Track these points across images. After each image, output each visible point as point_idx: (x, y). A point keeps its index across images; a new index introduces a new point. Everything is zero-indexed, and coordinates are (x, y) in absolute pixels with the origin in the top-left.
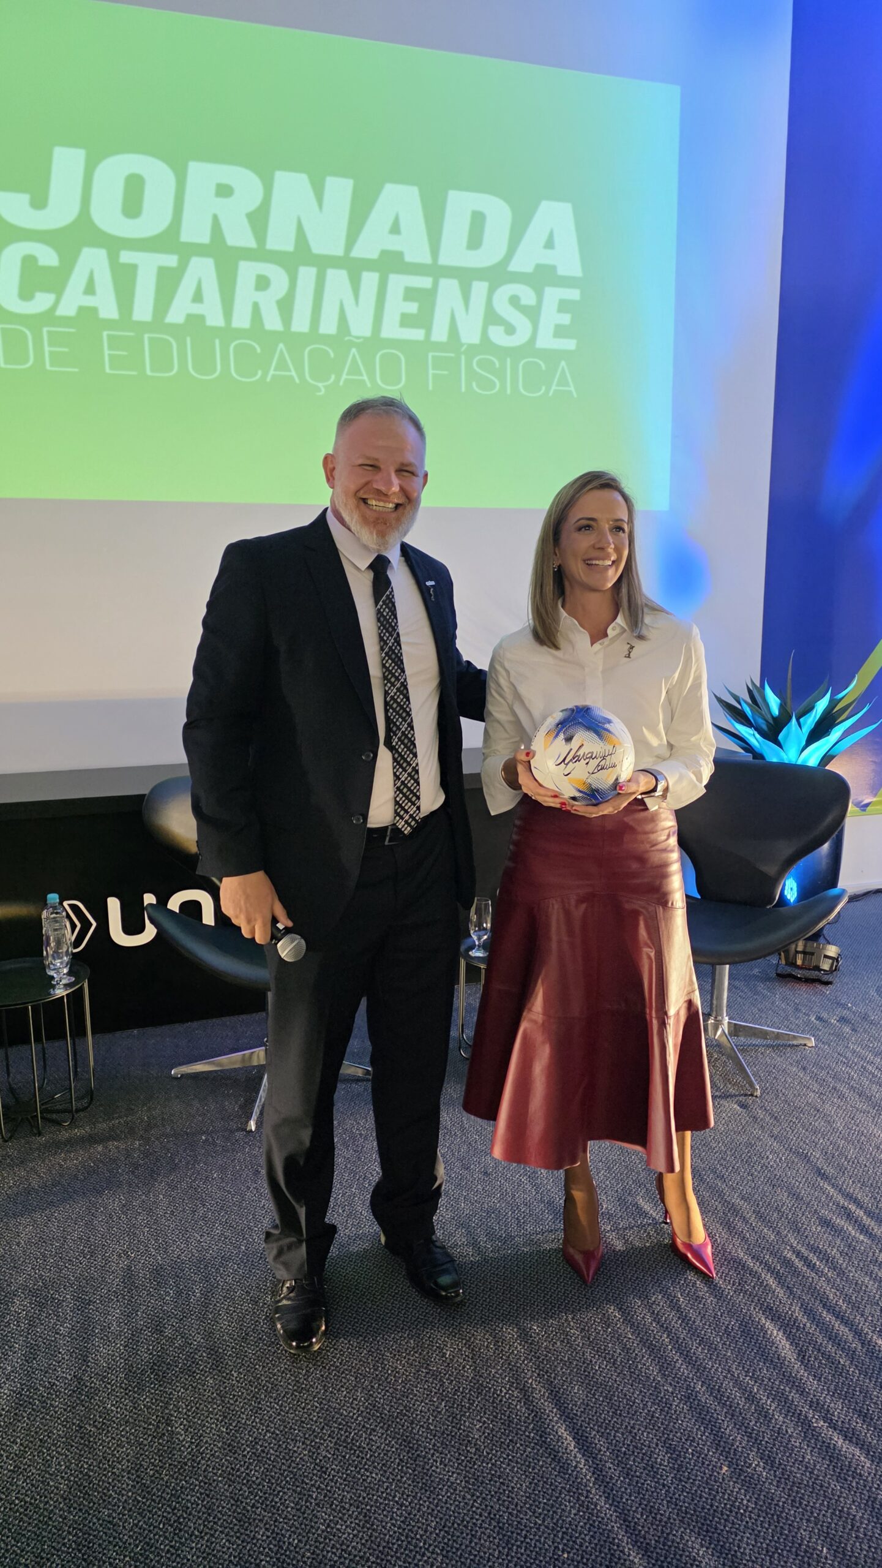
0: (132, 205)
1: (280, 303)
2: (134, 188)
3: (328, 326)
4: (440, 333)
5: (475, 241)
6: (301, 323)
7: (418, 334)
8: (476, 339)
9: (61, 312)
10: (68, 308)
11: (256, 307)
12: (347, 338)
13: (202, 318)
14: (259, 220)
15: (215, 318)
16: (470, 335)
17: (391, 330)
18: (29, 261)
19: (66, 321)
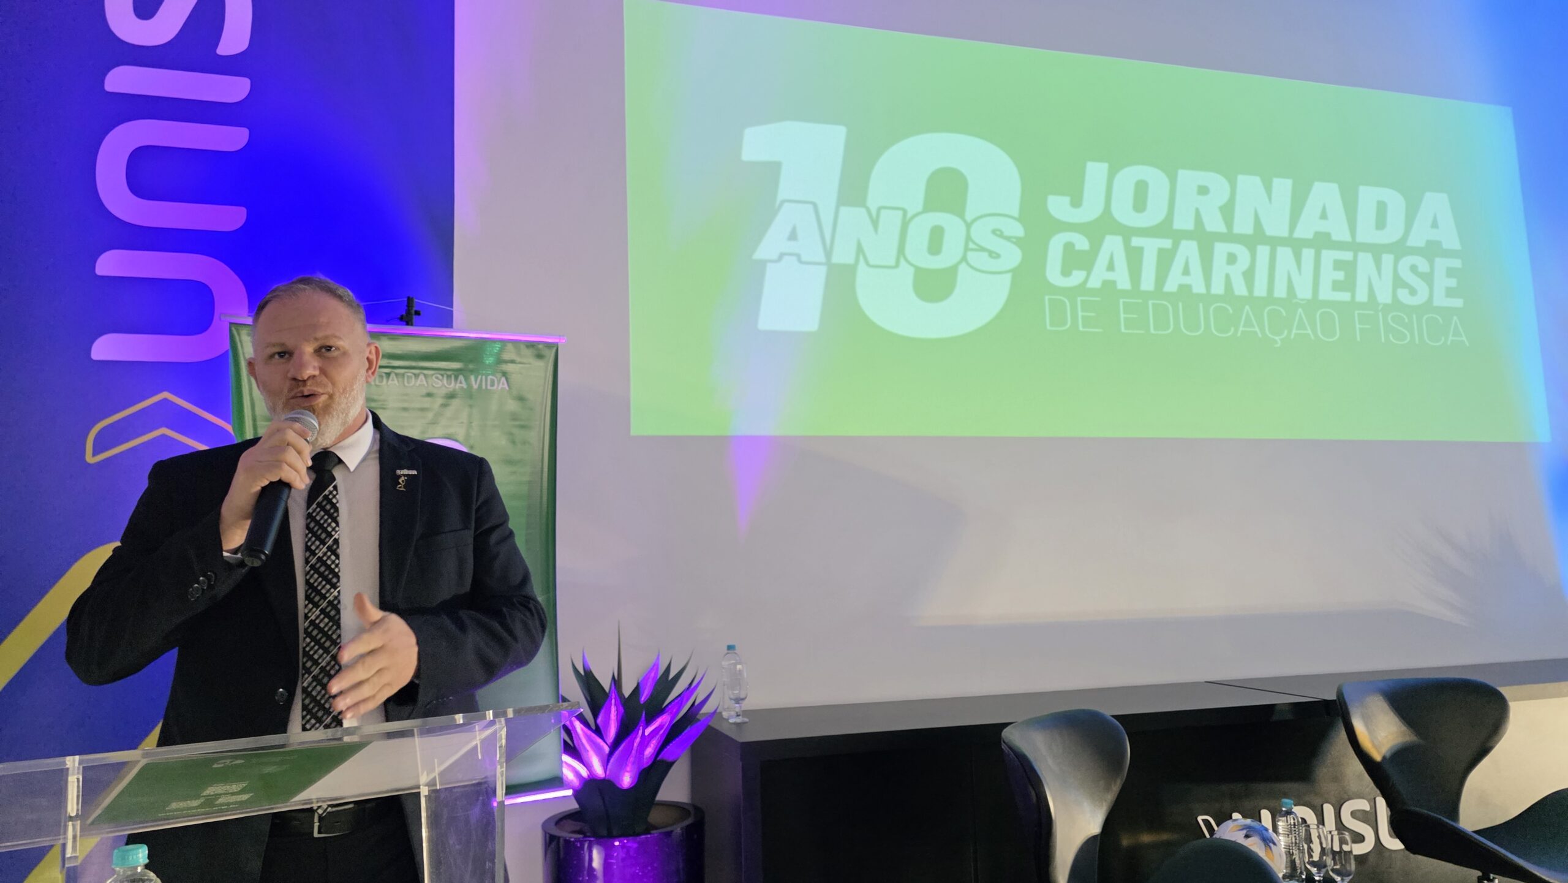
0: (1140, 203)
1: (1244, 274)
2: (1141, 190)
3: (1280, 291)
4: (1362, 296)
5: (1381, 224)
6: (1260, 290)
7: (1345, 296)
8: (1389, 301)
9: (1090, 285)
10: (1094, 283)
11: (1228, 277)
12: (1295, 301)
13: (1189, 287)
14: (1228, 211)
15: (1199, 288)
16: (1384, 296)
17: (1326, 293)
18: (1069, 247)
19: (1093, 292)
